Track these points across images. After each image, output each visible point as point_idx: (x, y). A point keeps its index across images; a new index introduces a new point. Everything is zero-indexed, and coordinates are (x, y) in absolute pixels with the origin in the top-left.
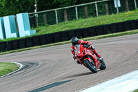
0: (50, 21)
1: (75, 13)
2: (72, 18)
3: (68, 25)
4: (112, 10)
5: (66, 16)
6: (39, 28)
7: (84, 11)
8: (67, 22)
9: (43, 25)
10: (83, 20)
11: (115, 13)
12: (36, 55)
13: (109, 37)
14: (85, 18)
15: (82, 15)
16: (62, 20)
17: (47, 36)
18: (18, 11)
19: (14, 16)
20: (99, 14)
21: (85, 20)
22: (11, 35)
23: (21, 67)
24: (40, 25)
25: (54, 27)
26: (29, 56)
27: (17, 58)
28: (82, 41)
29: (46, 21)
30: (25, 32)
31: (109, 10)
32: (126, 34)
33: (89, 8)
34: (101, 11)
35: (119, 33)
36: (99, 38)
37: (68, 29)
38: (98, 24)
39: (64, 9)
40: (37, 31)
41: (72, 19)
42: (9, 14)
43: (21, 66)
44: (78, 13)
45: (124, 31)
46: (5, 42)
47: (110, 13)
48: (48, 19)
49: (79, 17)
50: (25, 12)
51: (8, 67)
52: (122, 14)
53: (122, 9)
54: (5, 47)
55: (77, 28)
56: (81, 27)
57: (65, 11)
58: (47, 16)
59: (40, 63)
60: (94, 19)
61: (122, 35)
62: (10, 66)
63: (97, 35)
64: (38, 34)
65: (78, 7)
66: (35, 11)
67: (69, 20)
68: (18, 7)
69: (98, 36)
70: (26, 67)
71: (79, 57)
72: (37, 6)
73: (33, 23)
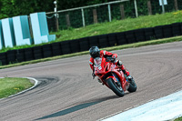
0: (74, 23)
1: (107, 13)
2: (103, 18)
3: (98, 28)
4: (156, 9)
5: (95, 17)
6: (60, 32)
7: (119, 10)
8: (96, 24)
9: (66, 29)
10: (118, 22)
11: (160, 13)
12: (55, 68)
13: (152, 44)
14: (120, 19)
15: (116, 15)
16: (90, 21)
17: (70, 42)
18: (32, 9)
19: (26, 16)
20: (140, 13)
21: (121, 21)
22: (22, 42)
23: (36, 84)
24: (61, 29)
25: (80, 31)
26: (47, 69)
27: (31, 72)
28: (104, 52)
29: (69, 23)
30: (42, 37)
31: (153, 9)
32: (174, 40)
33: (125, 6)
34: (141, 10)
35: (164, 39)
36: (139, 46)
37: (99, 33)
38: (137, 27)
39: (93, 8)
40: (58, 37)
41: (103, 21)
42: (20, 14)
43: (37, 82)
44: (112, 13)
45: (172, 36)
46: (15, 51)
47: (154, 13)
48: (71, 20)
49: (112, 18)
50: (41, 11)
51: (19, 83)
52: (168, 15)
53: (169, 8)
54: (16, 57)
55: (110, 32)
56: (116, 31)
57: (95, 11)
58: (71, 16)
59: (61, 79)
60: (133, 20)
61: (168, 41)
62: (21, 82)
63: (137, 41)
64: (59, 40)
65: (111, 5)
66: (55, 9)
67: (99, 21)
68: (33, 5)
69: (138, 43)
70: (43, 83)
71: (99, 74)
72: (58, 4)
73: (52, 26)
